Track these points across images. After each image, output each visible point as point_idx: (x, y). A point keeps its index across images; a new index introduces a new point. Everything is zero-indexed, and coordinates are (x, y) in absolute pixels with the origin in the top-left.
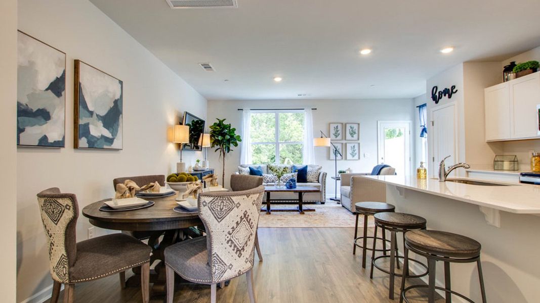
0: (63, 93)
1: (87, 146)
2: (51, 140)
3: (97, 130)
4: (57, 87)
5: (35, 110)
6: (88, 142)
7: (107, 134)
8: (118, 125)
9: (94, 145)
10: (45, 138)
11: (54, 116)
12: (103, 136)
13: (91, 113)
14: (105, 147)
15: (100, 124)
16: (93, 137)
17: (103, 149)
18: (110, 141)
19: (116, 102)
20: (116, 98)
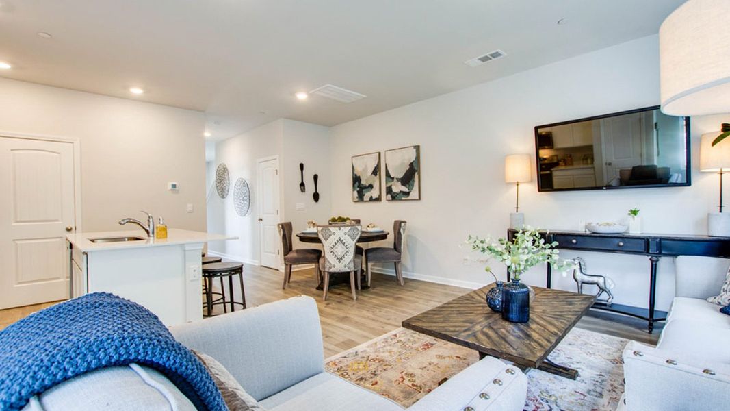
0: (378, 173)
1: (391, 199)
2: (374, 198)
3: (398, 188)
4: (376, 171)
5: (367, 185)
6: (392, 196)
7: (405, 189)
8: (414, 181)
9: (394, 197)
10: (372, 197)
11: (374, 186)
12: (401, 192)
13: (393, 179)
14: (403, 198)
15: (399, 183)
16: (394, 193)
17: (401, 200)
18: (407, 194)
19: (411, 165)
20: (411, 161)
